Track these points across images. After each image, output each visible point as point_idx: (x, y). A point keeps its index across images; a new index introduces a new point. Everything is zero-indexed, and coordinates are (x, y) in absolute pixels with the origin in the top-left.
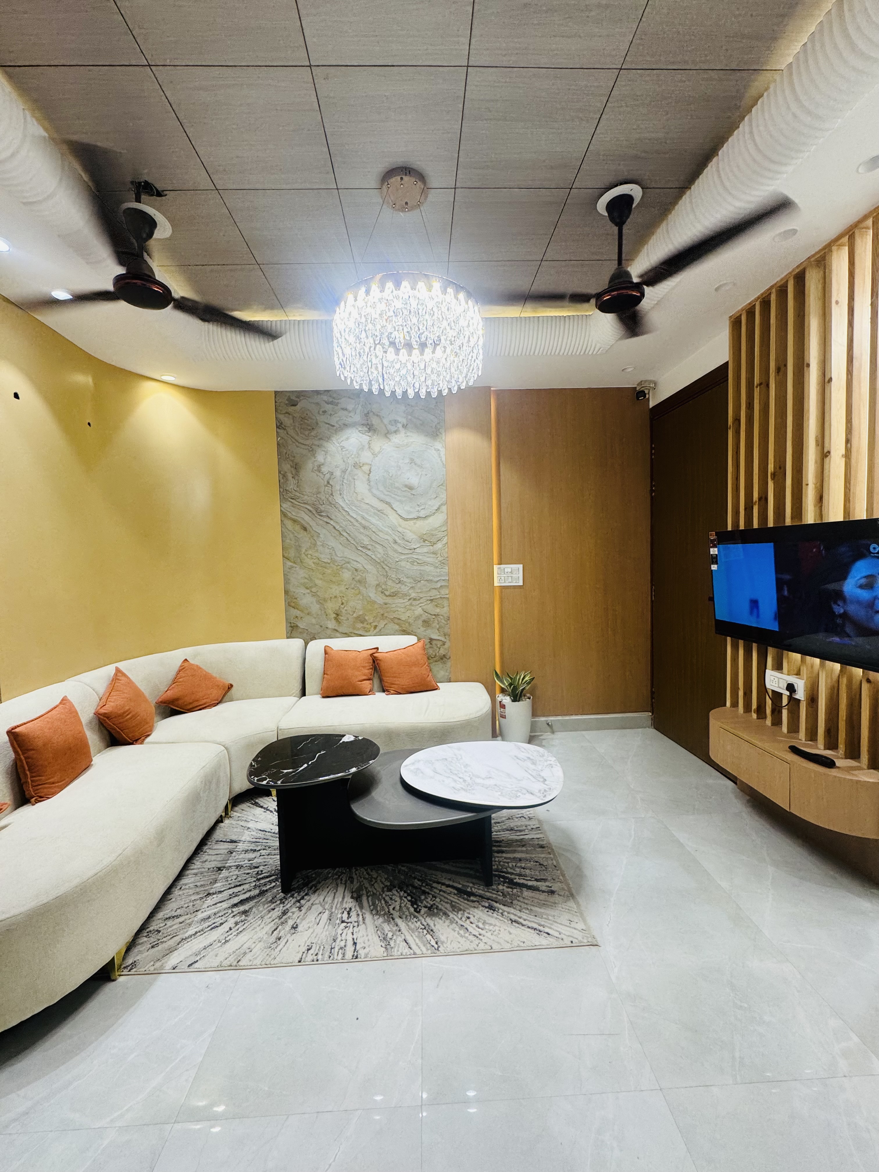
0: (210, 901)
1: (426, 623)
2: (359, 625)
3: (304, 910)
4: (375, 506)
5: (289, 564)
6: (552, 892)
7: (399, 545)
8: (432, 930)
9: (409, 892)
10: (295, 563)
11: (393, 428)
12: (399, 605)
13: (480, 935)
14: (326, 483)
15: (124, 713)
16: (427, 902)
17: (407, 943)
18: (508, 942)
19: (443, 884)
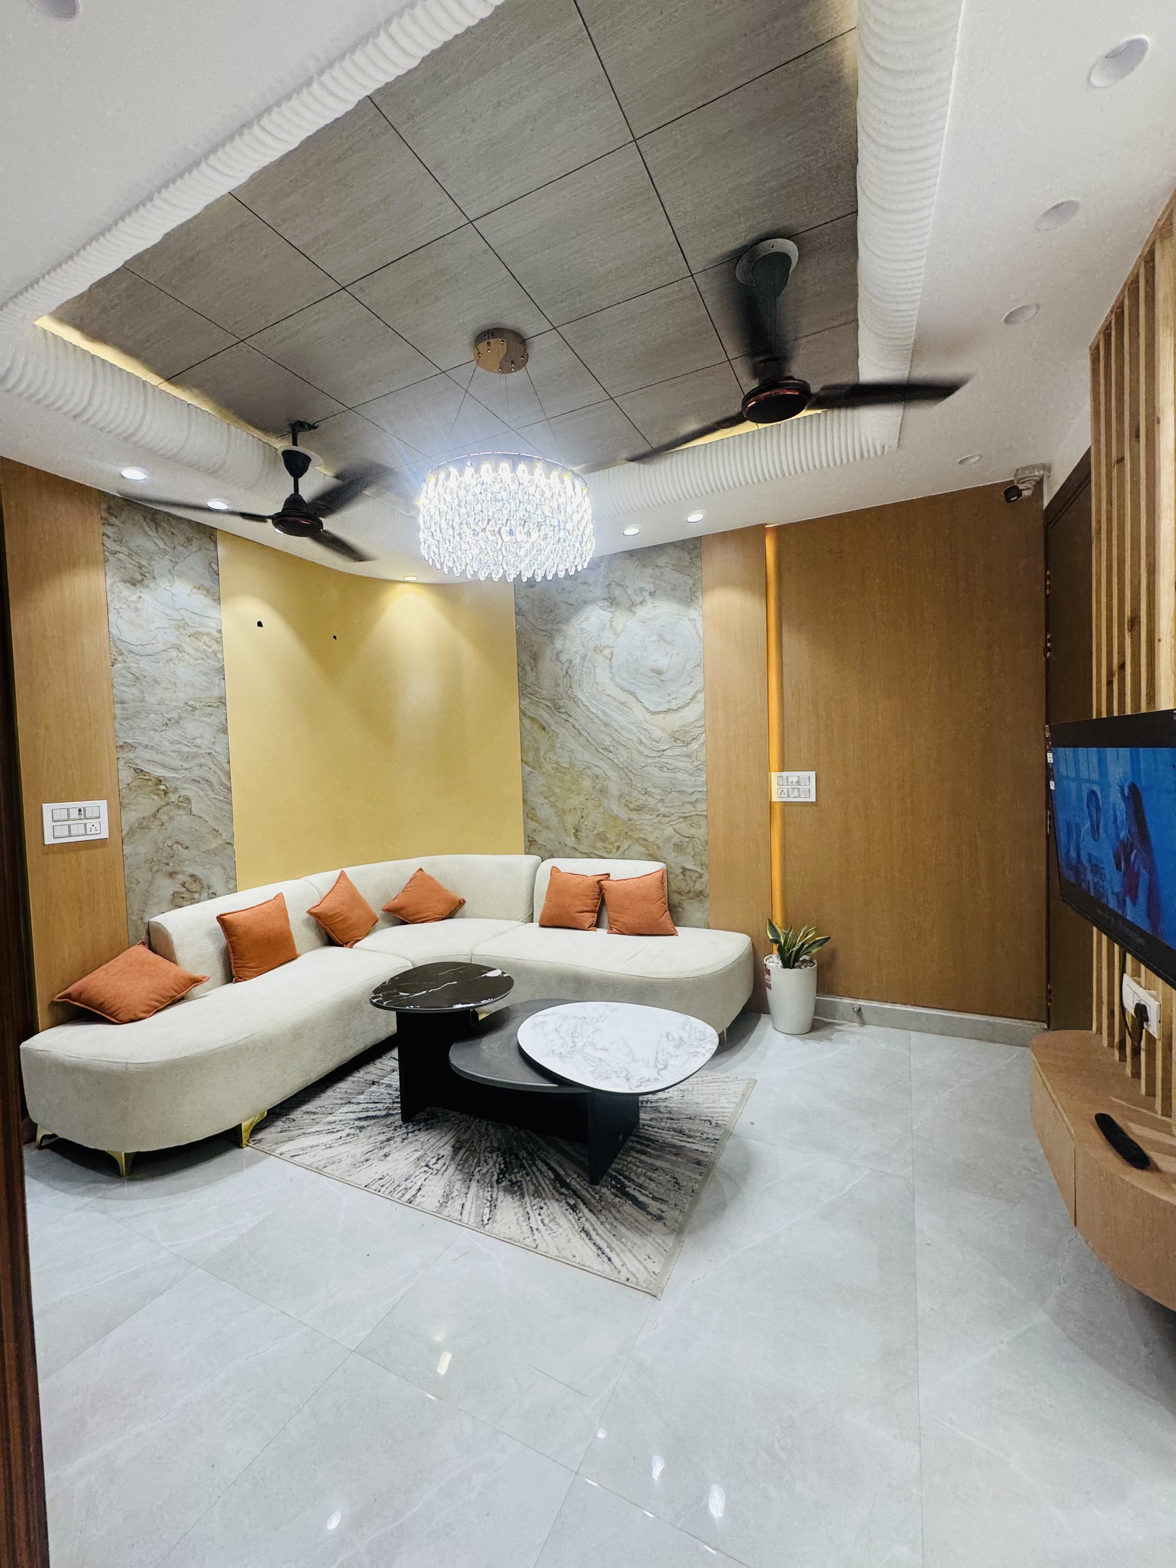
0: (345, 1109)
1: (679, 847)
2: (600, 845)
3: (406, 1142)
4: (618, 698)
5: (528, 769)
6: (660, 1218)
7: (645, 745)
8: (495, 1206)
9: (508, 1160)
10: (534, 768)
11: (638, 599)
12: (646, 822)
13: (537, 1230)
14: (564, 673)
15: (335, 915)
16: (516, 1177)
17: (463, 1208)
18: (558, 1249)
19: (547, 1164)
